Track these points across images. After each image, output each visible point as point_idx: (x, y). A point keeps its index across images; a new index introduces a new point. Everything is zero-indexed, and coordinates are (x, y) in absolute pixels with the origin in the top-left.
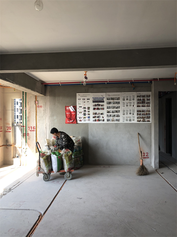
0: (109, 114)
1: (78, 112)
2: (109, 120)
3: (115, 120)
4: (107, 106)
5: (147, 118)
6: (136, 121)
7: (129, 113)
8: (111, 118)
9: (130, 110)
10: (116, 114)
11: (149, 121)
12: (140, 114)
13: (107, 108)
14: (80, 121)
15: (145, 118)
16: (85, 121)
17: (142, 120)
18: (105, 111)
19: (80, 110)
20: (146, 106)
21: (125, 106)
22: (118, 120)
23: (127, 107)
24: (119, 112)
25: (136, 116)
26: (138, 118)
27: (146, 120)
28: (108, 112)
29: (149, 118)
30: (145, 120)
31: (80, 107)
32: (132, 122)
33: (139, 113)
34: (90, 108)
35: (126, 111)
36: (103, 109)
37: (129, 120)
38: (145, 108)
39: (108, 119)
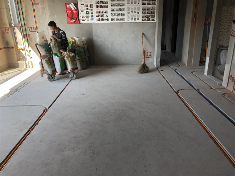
0: (113, 12)
1: (80, 10)
2: (114, 20)
3: (120, 19)
4: (111, 4)
5: (151, 17)
6: (140, 21)
7: (134, 12)
8: (116, 17)
9: (135, 8)
10: (120, 12)
11: (153, 20)
12: (145, 13)
13: (111, 6)
14: (83, 20)
15: (150, 17)
16: (89, 20)
17: (147, 19)
18: (109, 10)
19: (82, 8)
20: (151, 4)
21: (130, 3)
22: (123, 20)
23: (132, 5)
24: (124, 11)
25: (141, 14)
26: (142, 17)
27: (151, 19)
28: (113, 10)
29: (154, 16)
30: (149, 19)
31: (81, 4)
32: (137, 21)
33: (144, 11)
34: (92, 5)
35: (130, 9)
36: (107, 7)
37: (134, 19)
38: (150, 6)
39: (112, 18)
